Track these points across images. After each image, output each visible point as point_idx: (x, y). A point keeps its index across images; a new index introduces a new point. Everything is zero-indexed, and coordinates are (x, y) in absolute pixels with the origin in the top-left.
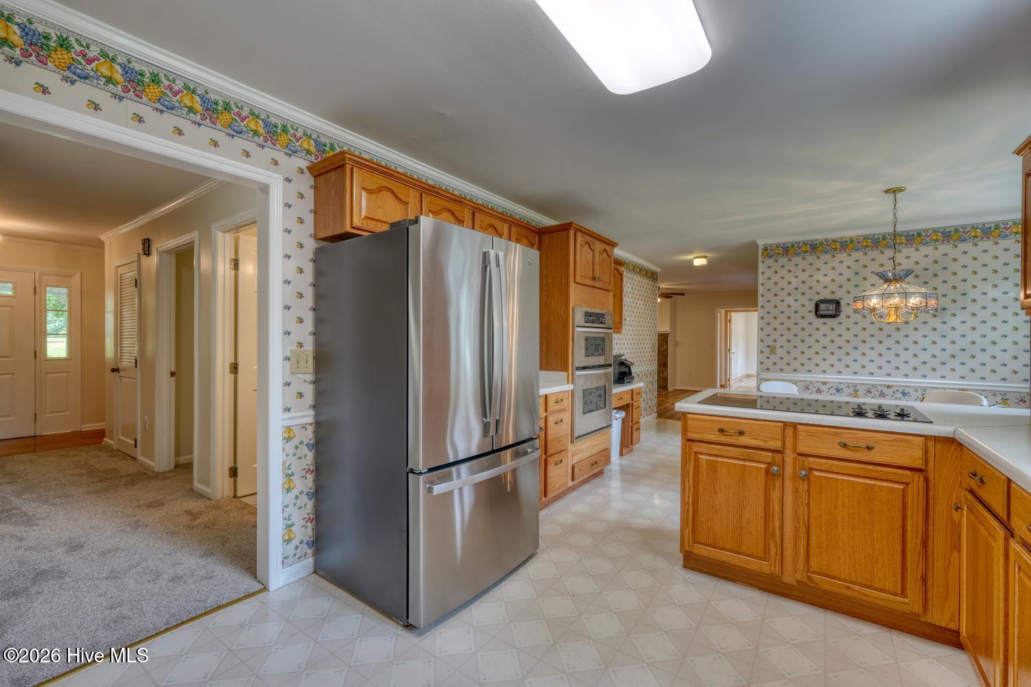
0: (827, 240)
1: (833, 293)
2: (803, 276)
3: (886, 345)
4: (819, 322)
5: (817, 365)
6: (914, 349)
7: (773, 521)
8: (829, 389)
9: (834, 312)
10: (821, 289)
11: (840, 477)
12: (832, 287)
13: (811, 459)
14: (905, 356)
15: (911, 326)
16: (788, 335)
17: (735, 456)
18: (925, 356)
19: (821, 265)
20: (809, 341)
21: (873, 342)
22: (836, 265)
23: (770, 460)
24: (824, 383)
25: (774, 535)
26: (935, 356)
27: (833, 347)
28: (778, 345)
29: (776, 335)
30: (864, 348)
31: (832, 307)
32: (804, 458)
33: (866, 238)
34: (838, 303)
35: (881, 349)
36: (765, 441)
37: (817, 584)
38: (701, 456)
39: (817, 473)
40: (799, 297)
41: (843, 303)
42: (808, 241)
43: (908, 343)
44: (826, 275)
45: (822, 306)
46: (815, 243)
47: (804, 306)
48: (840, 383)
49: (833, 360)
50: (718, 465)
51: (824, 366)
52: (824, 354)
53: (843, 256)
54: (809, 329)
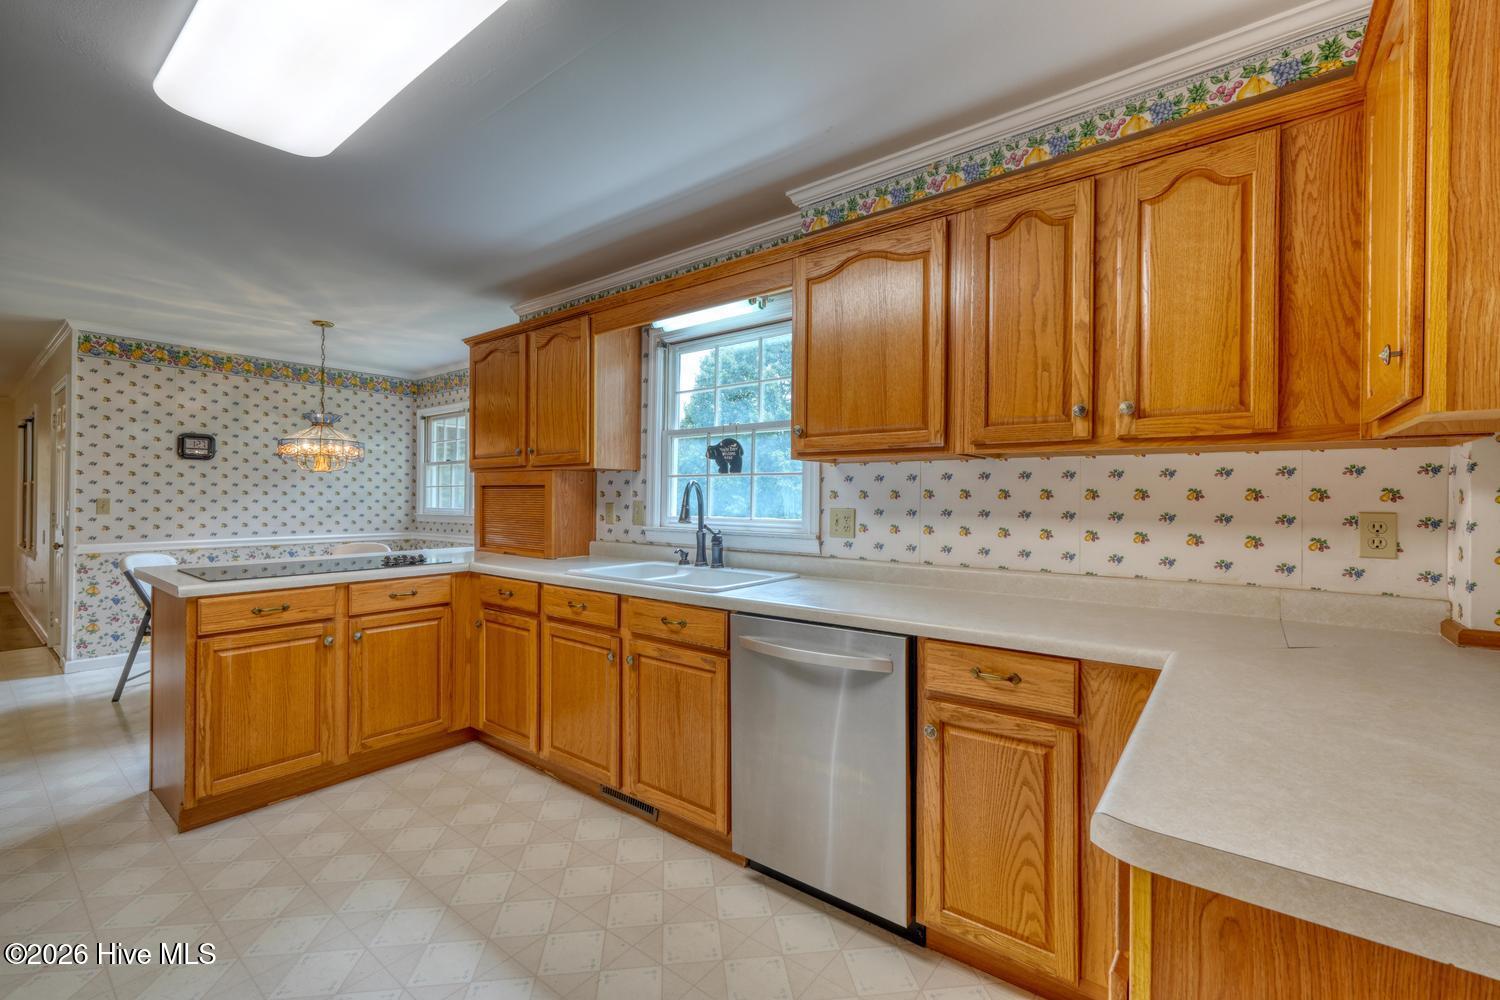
0: (194, 350)
1: (204, 425)
2: (156, 395)
3: (271, 497)
4: (183, 465)
5: (181, 526)
6: (303, 501)
7: (325, 701)
8: (199, 558)
9: (206, 452)
10: (186, 419)
11: (389, 629)
12: (203, 417)
13: (364, 619)
14: (293, 509)
15: (298, 475)
16: (131, 482)
17: (279, 639)
18: (312, 509)
19: (185, 384)
20: (167, 491)
21: (257, 493)
22: (208, 387)
23: (321, 632)
24: (192, 552)
25: (326, 717)
26: (321, 509)
27: (204, 501)
28: (112, 497)
29: (109, 482)
30: (247, 501)
31: (204, 444)
32: (358, 619)
33: (247, 360)
34: (211, 439)
35: (265, 501)
36: (315, 611)
37: (371, 747)
38: (223, 655)
39: (368, 632)
40: (150, 425)
41: (218, 440)
42: (165, 345)
43: (295, 494)
44: (193, 399)
45: (189, 443)
46: (176, 349)
47: (158, 440)
48: (215, 549)
49: (204, 518)
50: (253, 658)
51: (191, 526)
52: (193, 509)
53: (218, 377)
54: (167, 475)
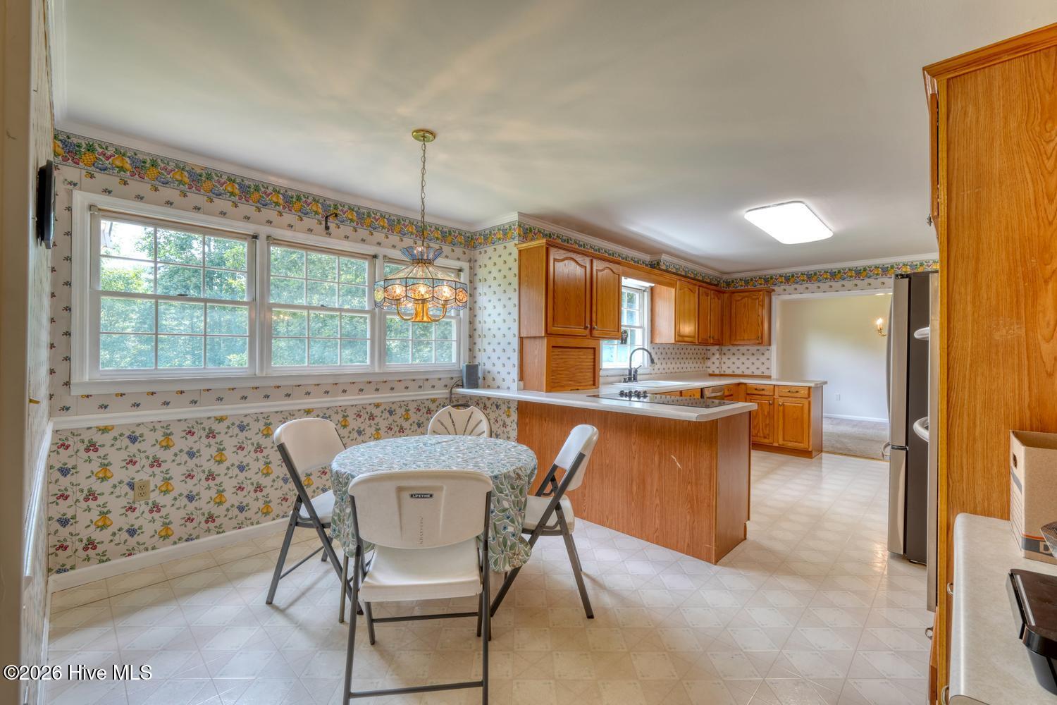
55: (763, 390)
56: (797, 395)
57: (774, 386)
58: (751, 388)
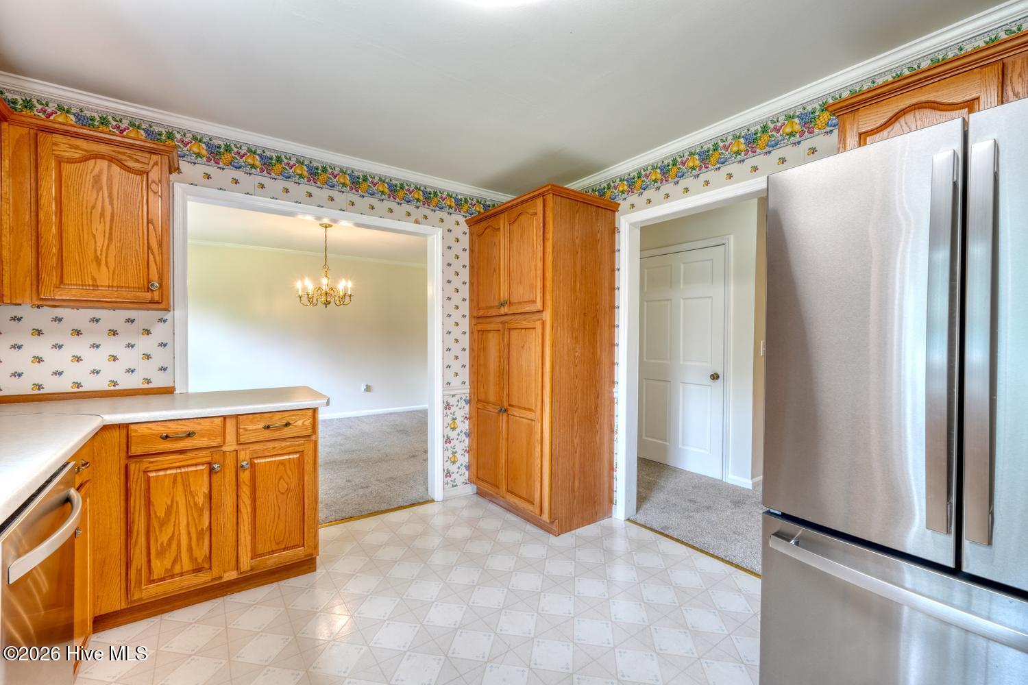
55: (190, 435)
56: (287, 432)
57: (225, 418)
58: (145, 439)
